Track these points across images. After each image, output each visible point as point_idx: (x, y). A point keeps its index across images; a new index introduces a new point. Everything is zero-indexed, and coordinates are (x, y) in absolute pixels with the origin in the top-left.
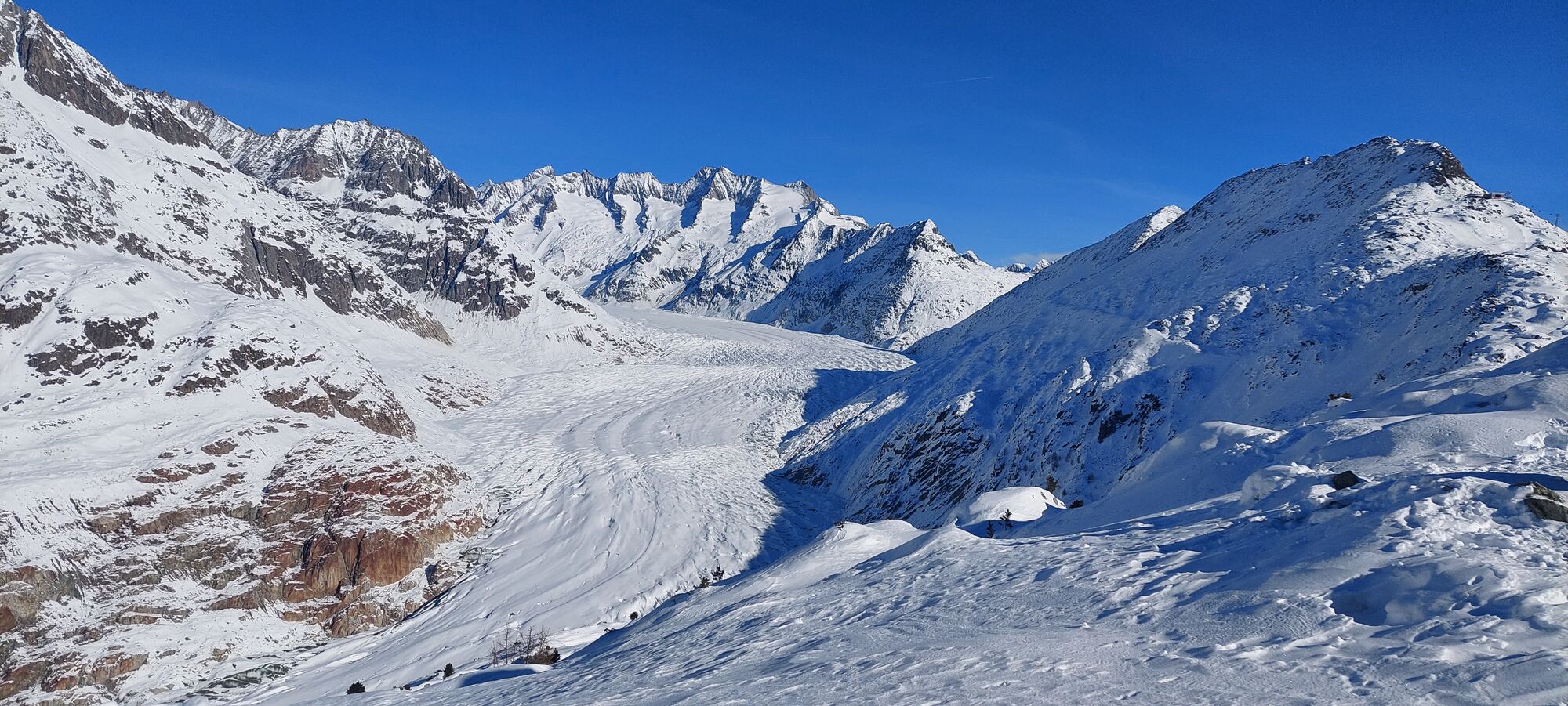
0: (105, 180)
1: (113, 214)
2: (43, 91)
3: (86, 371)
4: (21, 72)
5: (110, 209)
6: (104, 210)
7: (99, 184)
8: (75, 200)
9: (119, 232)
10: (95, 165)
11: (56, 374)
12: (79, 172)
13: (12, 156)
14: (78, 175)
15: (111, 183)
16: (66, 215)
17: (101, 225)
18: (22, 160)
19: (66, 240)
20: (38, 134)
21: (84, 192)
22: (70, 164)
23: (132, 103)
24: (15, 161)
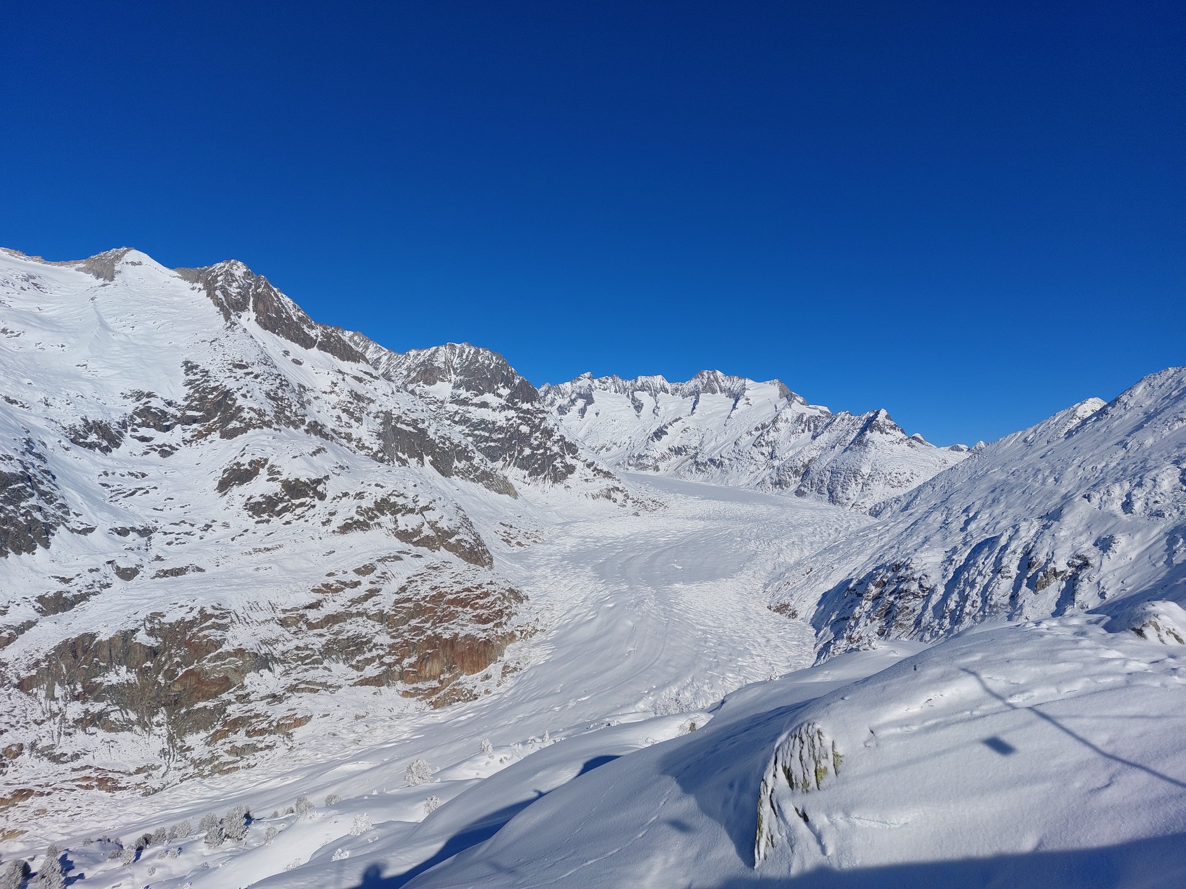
0: (300, 386)
1: (305, 409)
2: (265, 327)
3: (283, 514)
4: (253, 315)
5: (302, 405)
6: (298, 406)
7: (297, 389)
8: (282, 399)
9: (307, 420)
10: (293, 375)
11: (265, 516)
12: (285, 380)
13: (246, 371)
14: (284, 383)
15: (304, 387)
16: (276, 409)
17: (297, 416)
18: (252, 373)
19: (275, 426)
20: (261, 356)
21: (288, 394)
22: (280, 375)
23: (319, 334)
24: (247, 374)
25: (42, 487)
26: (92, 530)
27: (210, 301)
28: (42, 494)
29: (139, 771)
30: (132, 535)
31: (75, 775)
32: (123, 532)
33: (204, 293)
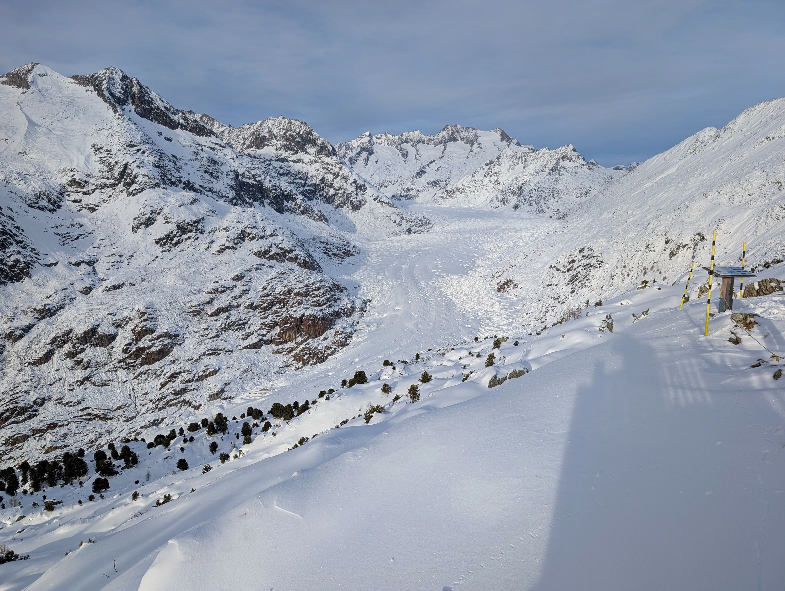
0: (174, 156)
1: (179, 172)
2: (142, 116)
3: (178, 245)
4: (133, 108)
5: (178, 170)
6: (175, 170)
7: (171, 158)
8: (163, 167)
9: (183, 180)
10: (169, 149)
11: (167, 247)
12: (163, 153)
13: (136, 148)
14: (163, 155)
15: (176, 158)
16: (161, 174)
17: (176, 178)
18: (140, 150)
19: (162, 186)
20: (144, 137)
21: (167, 163)
22: (159, 150)
23: (180, 118)
24: (138, 150)
25: (17, 238)
26: (56, 264)
27: (100, 99)
28: (19, 242)
29: (119, 408)
30: (83, 265)
31: (80, 413)
32: (77, 264)
33: (95, 93)
